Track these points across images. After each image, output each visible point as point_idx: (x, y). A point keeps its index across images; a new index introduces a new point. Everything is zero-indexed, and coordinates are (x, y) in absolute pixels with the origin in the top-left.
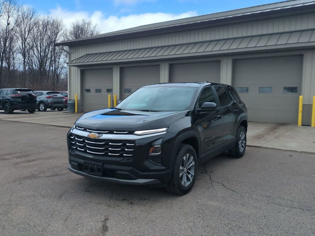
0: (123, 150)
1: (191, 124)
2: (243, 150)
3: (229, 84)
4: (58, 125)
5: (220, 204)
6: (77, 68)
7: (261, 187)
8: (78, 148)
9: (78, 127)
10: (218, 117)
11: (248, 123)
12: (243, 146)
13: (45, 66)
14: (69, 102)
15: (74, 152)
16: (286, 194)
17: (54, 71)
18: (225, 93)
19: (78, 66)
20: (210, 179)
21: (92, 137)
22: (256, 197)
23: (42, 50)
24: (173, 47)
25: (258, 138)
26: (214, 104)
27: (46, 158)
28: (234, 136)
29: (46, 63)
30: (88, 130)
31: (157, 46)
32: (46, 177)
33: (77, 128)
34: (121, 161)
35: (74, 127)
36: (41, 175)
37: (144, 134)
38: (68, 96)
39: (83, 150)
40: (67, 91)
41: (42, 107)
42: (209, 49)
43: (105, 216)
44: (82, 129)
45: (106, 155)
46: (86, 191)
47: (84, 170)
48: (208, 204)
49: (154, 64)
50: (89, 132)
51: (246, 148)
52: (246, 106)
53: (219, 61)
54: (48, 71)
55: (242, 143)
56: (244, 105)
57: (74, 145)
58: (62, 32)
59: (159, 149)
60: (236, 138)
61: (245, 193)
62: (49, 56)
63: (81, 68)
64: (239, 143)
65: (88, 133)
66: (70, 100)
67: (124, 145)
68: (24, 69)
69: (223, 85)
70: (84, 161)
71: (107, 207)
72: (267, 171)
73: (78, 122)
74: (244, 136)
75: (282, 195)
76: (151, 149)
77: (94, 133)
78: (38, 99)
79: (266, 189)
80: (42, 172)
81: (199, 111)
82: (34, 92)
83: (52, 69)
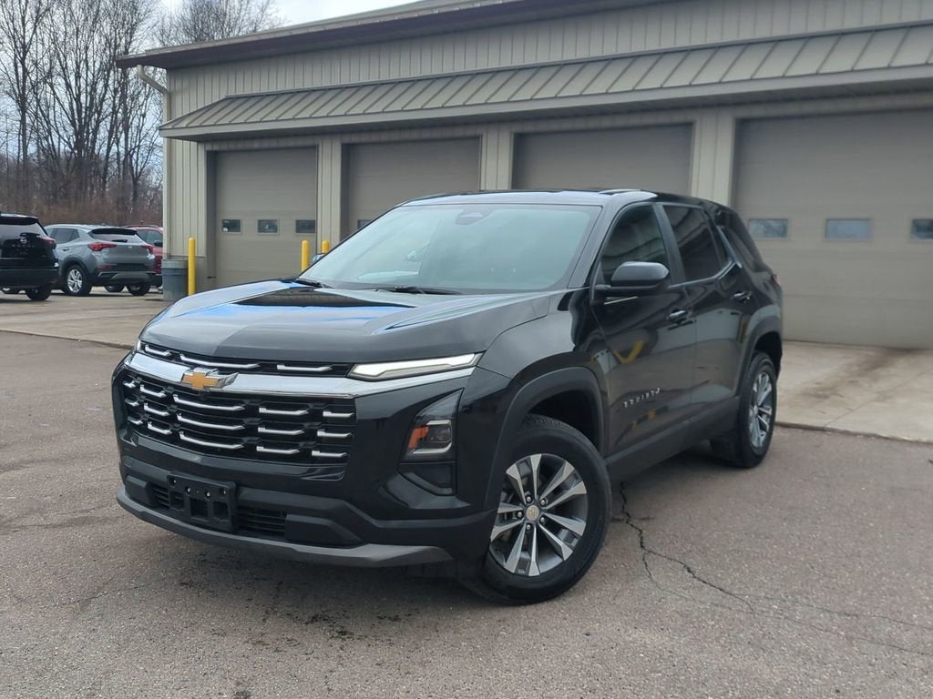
0: (310, 435)
1: (575, 341)
2: (762, 439)
3: (722, 197)
4: (122, 344)
5: (672, 639)
6: (194, 144)
7: (825, 575)
8: (150, 426)
9: (152, 346)
10: (675, 318)
11: (784, 346)
12: (762, 427)
13: (94, 142)
14: (166, 264)
15: (136, 440)
16: (915, 604)
17: (122, 159)
18: (705, 235)
19: (200, 139)
20: (641, 543)
21: (198, 387)
22: (807, 617)
23: (83, 86)
24: (528, 74)
25: (819, 396)
26: (661, 270)
27: (57, 461)
28: (731, 389)
29: (96, 131)
30: (183, 358)
31: (470, 69)
32: (46, 527)
33: (147, 349)
34: (305, 474)
35: (139, 346)
36: (28, 521)
37: (388, 376)
38: (165, 244)
39: (166, 432)
40: (162, 226)
41: (75, 280)
42: (654, 81)
43: (238, 684)
44: (165, 354)
45: (248, 452)
46: (182, 584)
47: (168, 508)
48: (627, 638)
49: (459, 132)
50: (187, 364)
51: (774, 434)
52: (779, 281)
53: (689, 126)
54: (103, 159)
55: (761, 413)
56: (773, 280)
57: (136, 412)
58: (149, 22)
59: (445, 434)
60: (737, 398)
61: (766, 601)
62: (107, 107)
63: (209, 147)
64: (751, 413)
65: (182, 369)
66: (170, 257)
67: (315, 416)
68: (22, 153)
69: (701, 203)
70: (169, 473)
71: (249, 646)
72: (848, 519)
73: (152, 329)
74: (770, 389)
75: (902, 609)
76: (416, 434)
77: (205, 371)
78: (62, 251)
79: (843, 587)
80: (35, 507)
81: (602, 294)
82: (45, 228)
83: (118, 153)
